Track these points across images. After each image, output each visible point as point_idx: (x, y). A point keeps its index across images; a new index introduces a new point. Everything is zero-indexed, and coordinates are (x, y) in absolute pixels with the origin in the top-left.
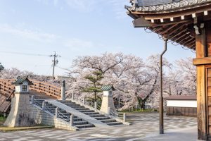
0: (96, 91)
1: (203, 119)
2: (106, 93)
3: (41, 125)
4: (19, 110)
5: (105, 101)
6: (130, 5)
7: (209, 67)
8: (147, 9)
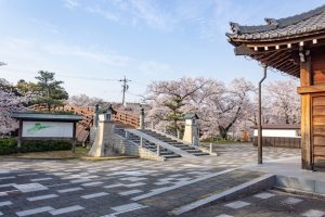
0: (176, 120)
1: (308, 149)
2: (189, 122)
3: (125, 155)
4: (104, 139)
5: (188, 131)
6: (231, 32)
7: (314, 95)
8: (251, 36)
